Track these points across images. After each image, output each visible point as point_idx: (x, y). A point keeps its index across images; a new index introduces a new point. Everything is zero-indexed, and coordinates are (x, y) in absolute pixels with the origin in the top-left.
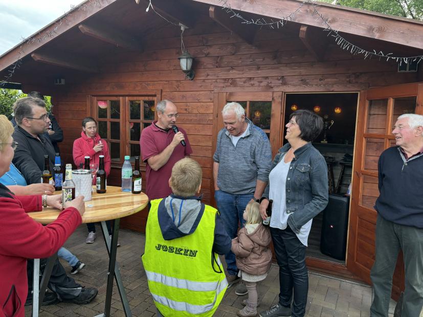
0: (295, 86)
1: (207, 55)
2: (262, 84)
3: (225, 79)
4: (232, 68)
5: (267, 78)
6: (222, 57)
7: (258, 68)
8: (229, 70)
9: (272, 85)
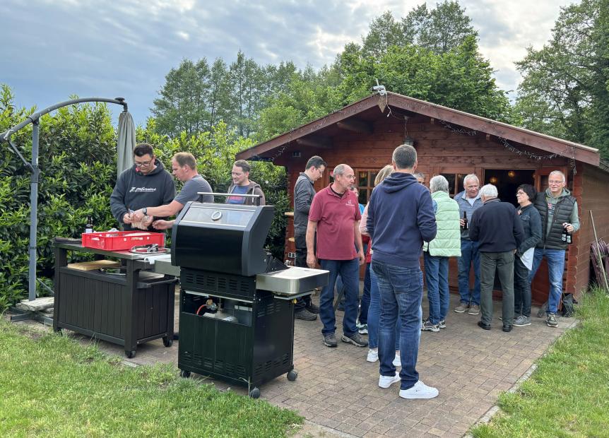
0: (491, 163)
1: (425, 139)
2: (467, 162)
3: (438, 157)
4: (444, 149)
5: (470, 157)
6: (436, 141)
7: (464, 150)
8: (442, 151)
9: (475, 162)
